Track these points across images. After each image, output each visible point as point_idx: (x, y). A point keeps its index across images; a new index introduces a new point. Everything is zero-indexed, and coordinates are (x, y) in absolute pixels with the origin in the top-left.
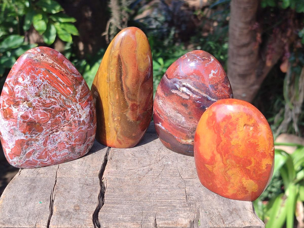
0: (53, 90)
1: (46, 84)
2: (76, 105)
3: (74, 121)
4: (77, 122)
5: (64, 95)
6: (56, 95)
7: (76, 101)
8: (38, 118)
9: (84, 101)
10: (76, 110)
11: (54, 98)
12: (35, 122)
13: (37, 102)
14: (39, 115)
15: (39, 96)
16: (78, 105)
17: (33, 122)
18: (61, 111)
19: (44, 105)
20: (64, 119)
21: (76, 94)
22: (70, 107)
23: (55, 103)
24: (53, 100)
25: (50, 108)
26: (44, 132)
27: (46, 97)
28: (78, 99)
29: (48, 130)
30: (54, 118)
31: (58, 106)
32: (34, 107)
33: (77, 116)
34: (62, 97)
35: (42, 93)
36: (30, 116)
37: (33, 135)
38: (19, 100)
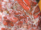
0: (20, 6)
1: (17, 3)
3: (30, 24)
4: (31, 25)
5: (26, 10)
6: (21, 9)
7: (31, 14)
8: (12, 19)
9: (36, 15)
10: (31, 19)
11: (20, 11)
12: (10, 21)
13: (11, 12)
14: (12, 18)
15: (13, 9)
16: (32, 16)
17: (9, 21)
18: (23, 18)
19: (15, 13)
20: (25, 22)
21: (32, 11)
22: (28, 17)
23: (21, 14)
24: (19, 12)
25: (18, 16)
26: (14, 27)
27: (16, 10)
28: (33, 13)
29: (16, 26)
30: (19, 20)
31: (22, 15)
32: (10, 14)
33: (31, 22)
34: (25, 11)
35: (14, 7)
36: (8, 18)
37: (9, 27)
38: (3, 9)
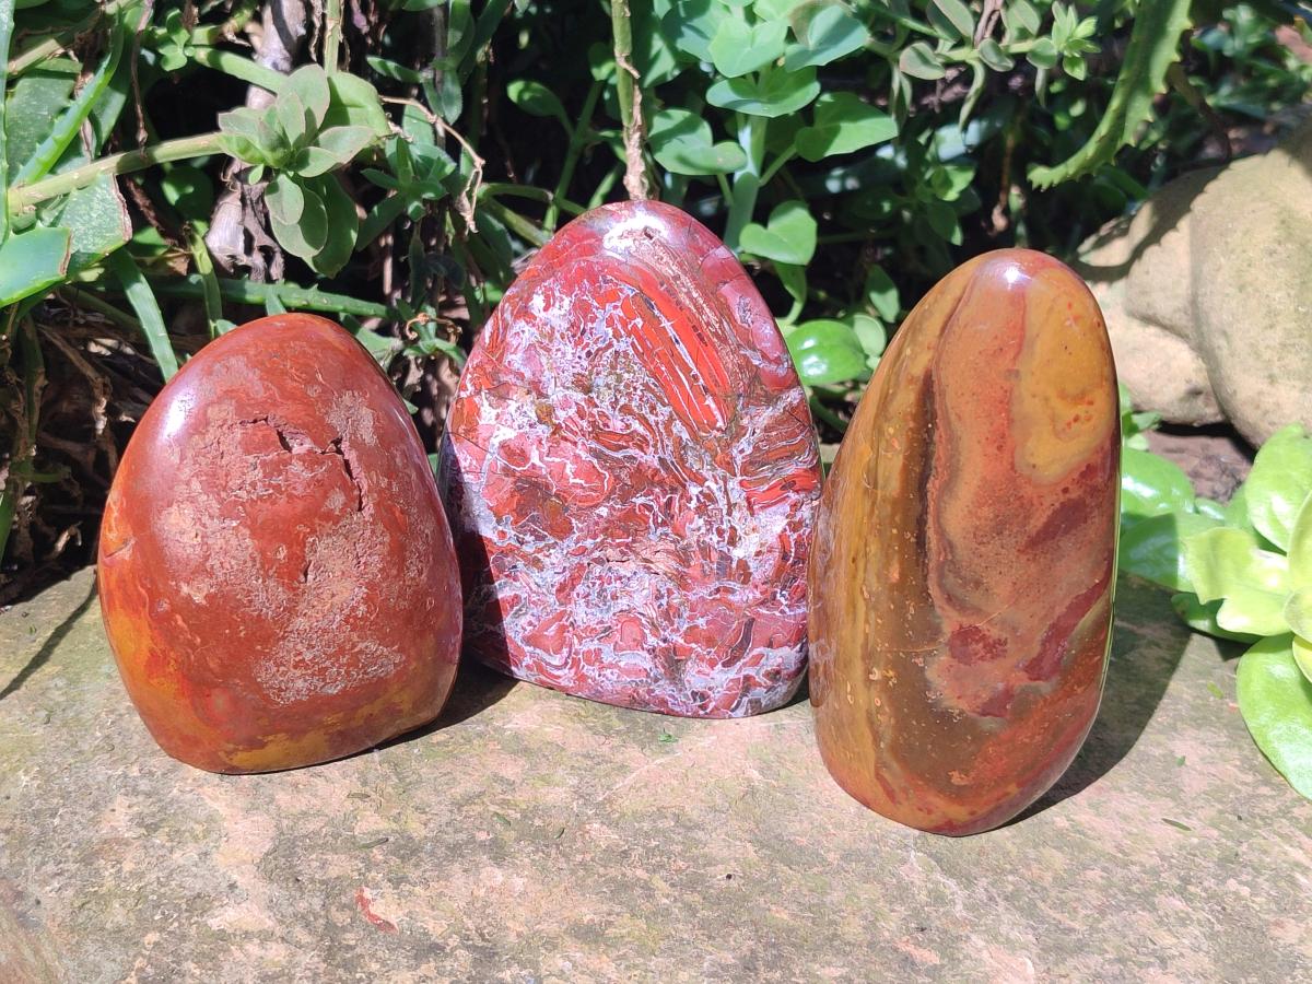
0: (646, 386)
1: (626, 354)
2: (725, 483)
3: (705, 550)
4: (715, 556)
5: (686, 424)
6: (653, 409)
7: (729, 465)
8: (563, 477)
9: (765, 480)
10: (722, 504)
11: (643, 420)
12: (547, 486)
13: (572, 411)
14: (569, 469)
15: (587, 390)
16: (733, 484)
17: (536, 485)
18: (661, 483)
19: (599, 432)
20: (664, 523)
21: (737, 436)
22: (700, 481)
23: (642, 444)
24: (636, 426)
25: (619, 455)
26: (569, 543)
27: (614, 404)
28: (739, 460)
29: (589, 543)
30: (624, 499)
31: (650, 459)
32: (558, 427)
33: (720, 533)
34: (678, 427)
35: (600, 381)
36: (535, 459)
37: (529, 538)
38: (510, 379)
